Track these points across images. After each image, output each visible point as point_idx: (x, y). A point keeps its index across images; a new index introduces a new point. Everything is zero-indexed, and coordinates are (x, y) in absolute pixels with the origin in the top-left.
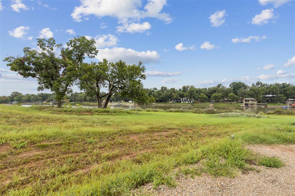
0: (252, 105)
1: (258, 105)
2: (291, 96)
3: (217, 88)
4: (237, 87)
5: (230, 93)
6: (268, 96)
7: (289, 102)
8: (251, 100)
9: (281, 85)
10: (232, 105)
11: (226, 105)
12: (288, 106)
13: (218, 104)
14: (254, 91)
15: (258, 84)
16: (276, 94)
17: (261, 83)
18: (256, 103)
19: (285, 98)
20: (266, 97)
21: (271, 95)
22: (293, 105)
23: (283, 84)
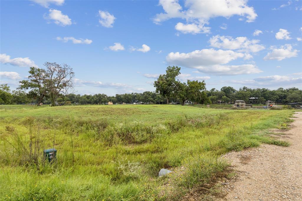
0: (242, 105)
1: (246, 105)
2: (269, 98)
3: (212, 92)
4: (227, 91)
5: (224, 96)
6: (251, 98)
7: (269, 103)
8: (241, 102)
9: (262, 90)
10: (226, 106)
11: (220, 106)
12: (268, 106)
13: (215, 105)
14: (243, 94)
15: (244, 88)
16: (258, 97)
17: (246, 88)
18: (244, 104)
19: (265, 100)
20: (250, 99)
21: (254, 98)
22: (271, 105)
23: (263, 89)
